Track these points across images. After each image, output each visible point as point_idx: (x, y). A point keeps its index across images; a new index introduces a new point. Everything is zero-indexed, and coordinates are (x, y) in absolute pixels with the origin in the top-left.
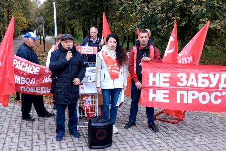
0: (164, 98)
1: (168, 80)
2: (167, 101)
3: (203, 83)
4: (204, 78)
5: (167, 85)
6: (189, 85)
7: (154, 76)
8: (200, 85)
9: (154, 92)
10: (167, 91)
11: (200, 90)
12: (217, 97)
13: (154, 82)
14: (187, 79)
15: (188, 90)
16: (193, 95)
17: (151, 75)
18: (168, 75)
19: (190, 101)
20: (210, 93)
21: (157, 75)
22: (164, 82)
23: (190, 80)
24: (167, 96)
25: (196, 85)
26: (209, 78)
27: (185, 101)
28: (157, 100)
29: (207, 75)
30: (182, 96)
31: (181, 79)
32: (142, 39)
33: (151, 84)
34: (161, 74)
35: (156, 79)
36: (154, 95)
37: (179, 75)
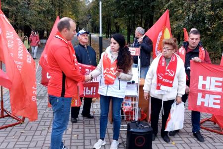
0: (214, 104)
1: (220, 84)
2: (218, 107)
5: (219, 90)
7: (204, 79)
9: (203, 97)
10: (219, 97)
13: (204, 86)
17: (201, 78)
18: (221, 79)
21: (208, 78)
22: (216, 86)
24: (218, 102)
28: (206, 105)
32: (192, 41)
33: (200, 87)
34: (212, 78)
35: (207, 83)
36: (203, 100)
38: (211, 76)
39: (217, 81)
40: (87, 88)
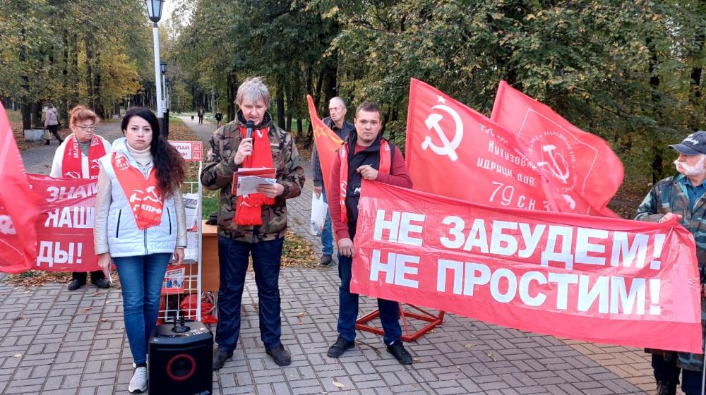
0: (407, 276)
1: (419, 229)
2: (414, 284)
3: (504, 244)
4: (505, 231)
5: (417, 243)
6: (468, 248)
7: (388, 217)
8: (496, 249)
9: (384, 260)
10: (416, 260)
11: (494, 262)
12: (534, 287)
13: (386, 233)
14: (466, 231)
15: (464, 260)
16: (478, 274)
17: (381, 214)
18: (421, 218)
19: (469, 292)
20: (519, 273)
21: (396, 214)
22: (412, 235)
23: (472, 235)
24: (414, 271)
25: (484, 250)
26: (517, 233)
27: (457, 290)
28: (389, 280)
29: (512, 226)
30: (450, 273)
31: (452, 231)
32: (364, 126)
33: (378, 237)
34: (405, 214)
35: (392, 226)
36: (383, 267)
37: (448, 220)
38: (402, 209)
39: (412, 222)
40: (58, 244)
